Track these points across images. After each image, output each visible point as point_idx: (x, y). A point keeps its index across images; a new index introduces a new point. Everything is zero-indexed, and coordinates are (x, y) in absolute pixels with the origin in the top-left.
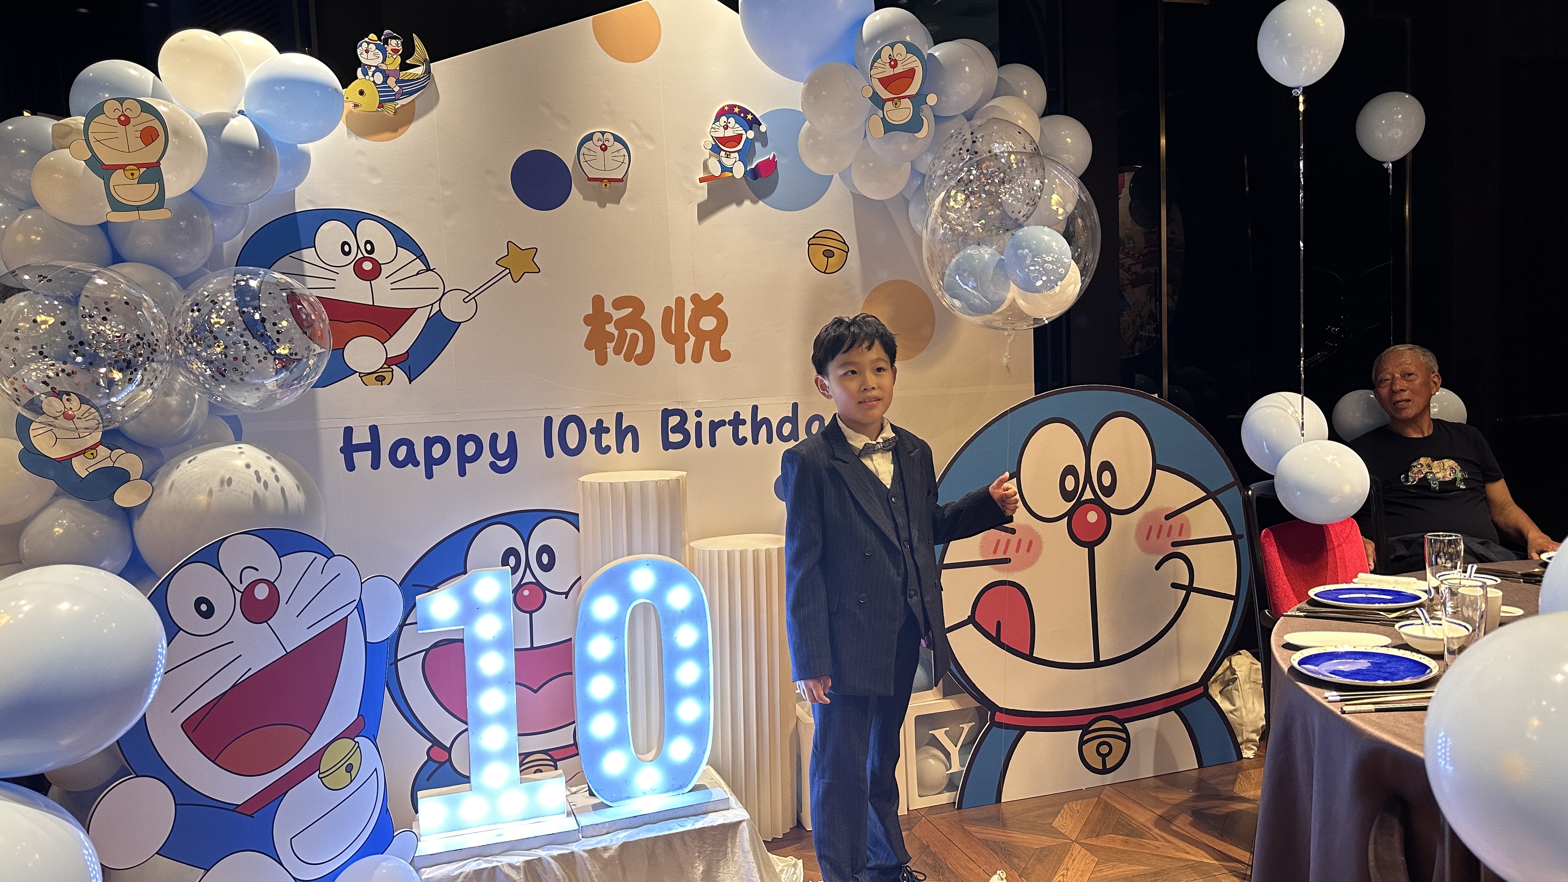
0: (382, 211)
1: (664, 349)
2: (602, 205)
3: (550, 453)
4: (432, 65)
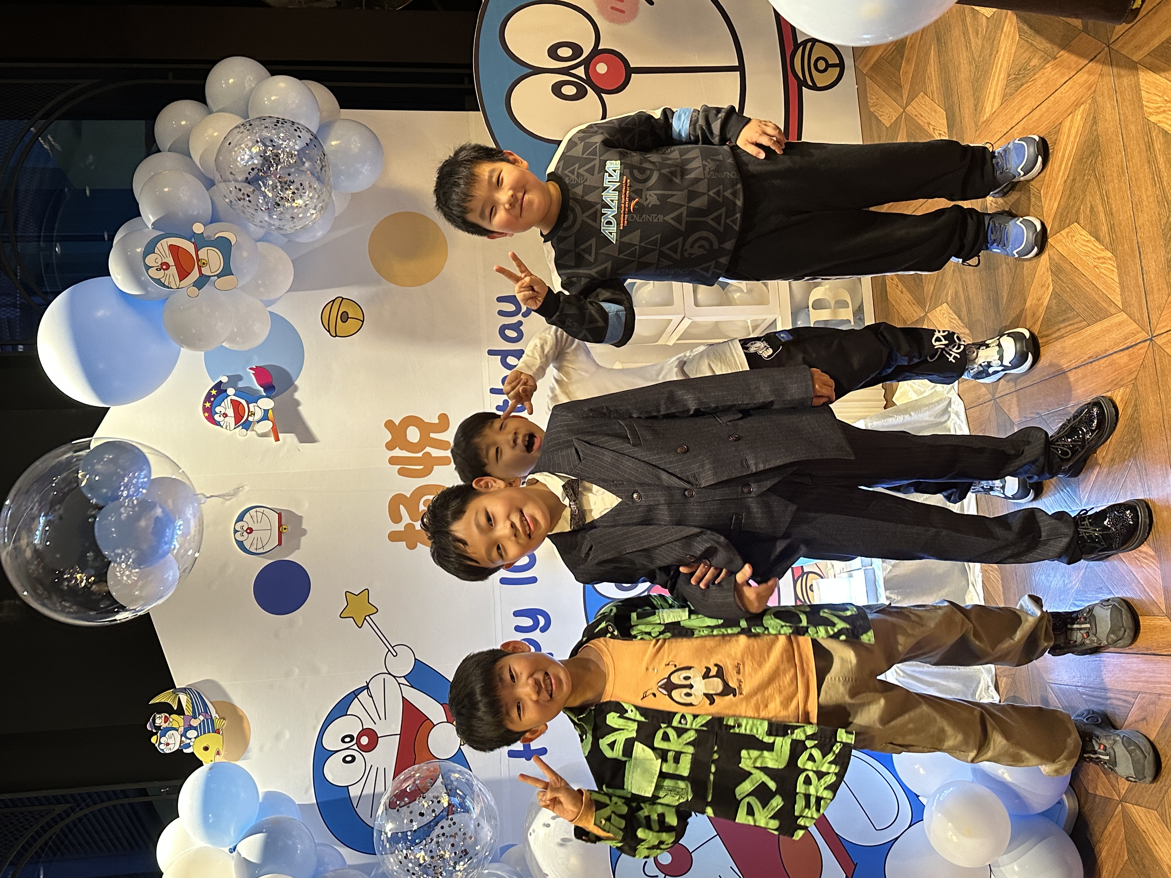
0: (315, 728)
2: (304, 532)
3: (533, 580)
4: (177, 687)
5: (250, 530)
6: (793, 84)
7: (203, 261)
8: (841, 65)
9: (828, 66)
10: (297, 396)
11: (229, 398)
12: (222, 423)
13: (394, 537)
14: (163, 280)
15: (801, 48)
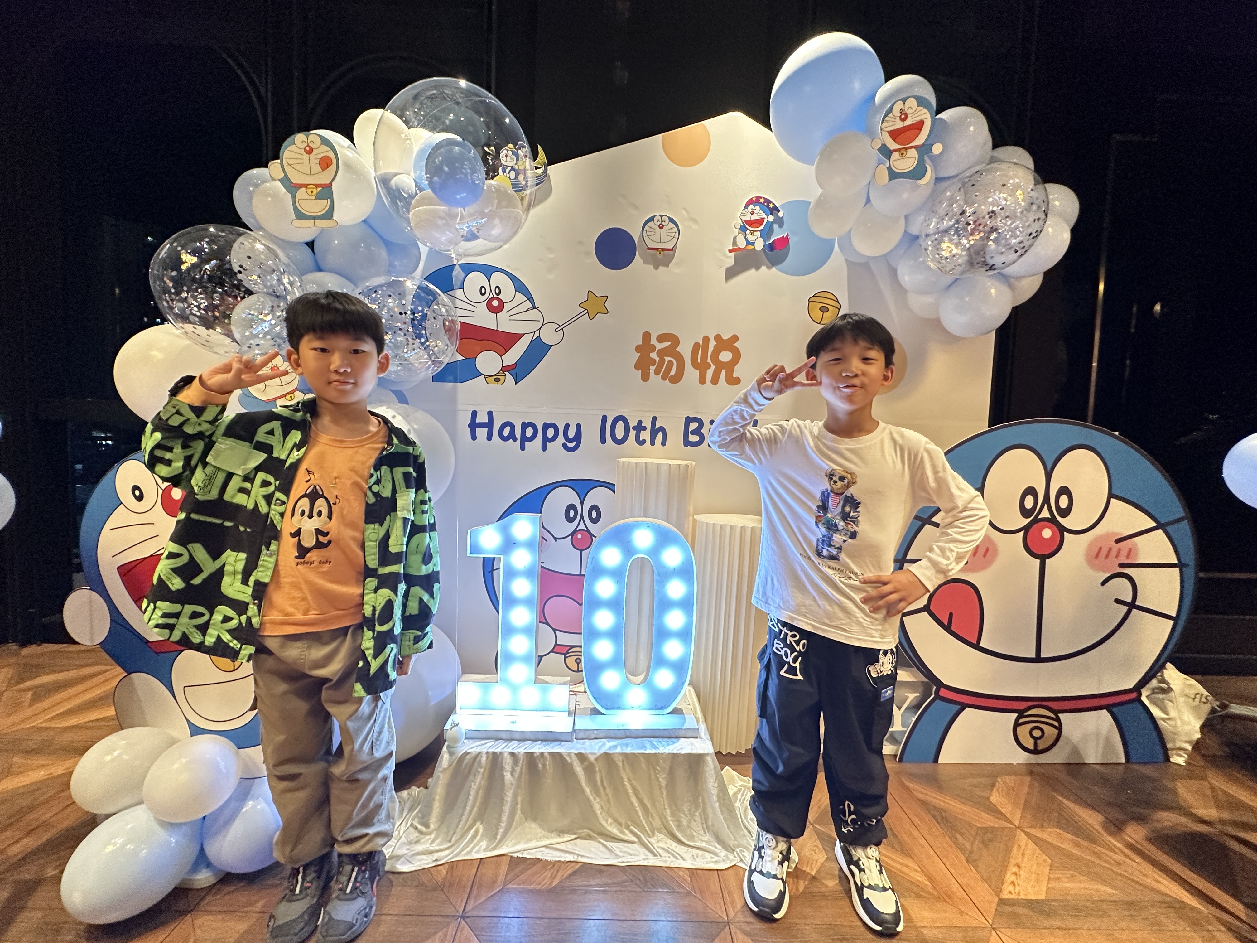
1: (691, 373)
2: (656, 268)
3: (603, 441)
4: (549, 167)
5: (661, 227)
6: (1022, 706)
7: (905, 153)
8: (1036, 751)
9: (1036, 739)
10: (764, 268)
11: (765, 217)
12: (746, 210)
13: (647, 336)
14: (891, 115)
15: (1053, 716)
